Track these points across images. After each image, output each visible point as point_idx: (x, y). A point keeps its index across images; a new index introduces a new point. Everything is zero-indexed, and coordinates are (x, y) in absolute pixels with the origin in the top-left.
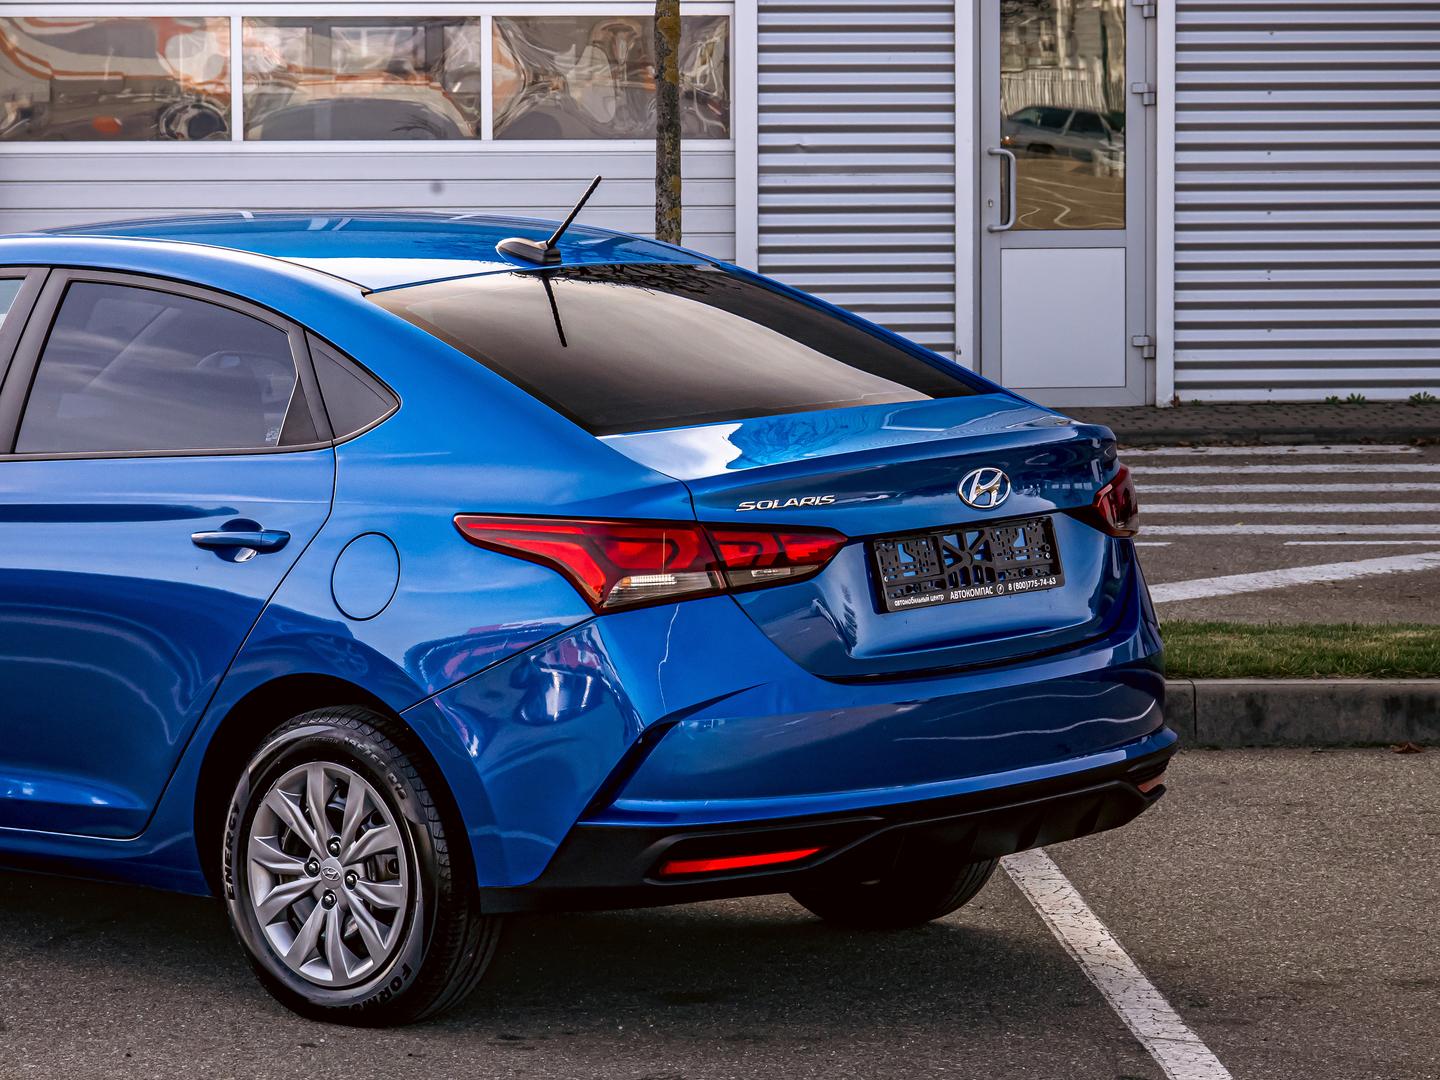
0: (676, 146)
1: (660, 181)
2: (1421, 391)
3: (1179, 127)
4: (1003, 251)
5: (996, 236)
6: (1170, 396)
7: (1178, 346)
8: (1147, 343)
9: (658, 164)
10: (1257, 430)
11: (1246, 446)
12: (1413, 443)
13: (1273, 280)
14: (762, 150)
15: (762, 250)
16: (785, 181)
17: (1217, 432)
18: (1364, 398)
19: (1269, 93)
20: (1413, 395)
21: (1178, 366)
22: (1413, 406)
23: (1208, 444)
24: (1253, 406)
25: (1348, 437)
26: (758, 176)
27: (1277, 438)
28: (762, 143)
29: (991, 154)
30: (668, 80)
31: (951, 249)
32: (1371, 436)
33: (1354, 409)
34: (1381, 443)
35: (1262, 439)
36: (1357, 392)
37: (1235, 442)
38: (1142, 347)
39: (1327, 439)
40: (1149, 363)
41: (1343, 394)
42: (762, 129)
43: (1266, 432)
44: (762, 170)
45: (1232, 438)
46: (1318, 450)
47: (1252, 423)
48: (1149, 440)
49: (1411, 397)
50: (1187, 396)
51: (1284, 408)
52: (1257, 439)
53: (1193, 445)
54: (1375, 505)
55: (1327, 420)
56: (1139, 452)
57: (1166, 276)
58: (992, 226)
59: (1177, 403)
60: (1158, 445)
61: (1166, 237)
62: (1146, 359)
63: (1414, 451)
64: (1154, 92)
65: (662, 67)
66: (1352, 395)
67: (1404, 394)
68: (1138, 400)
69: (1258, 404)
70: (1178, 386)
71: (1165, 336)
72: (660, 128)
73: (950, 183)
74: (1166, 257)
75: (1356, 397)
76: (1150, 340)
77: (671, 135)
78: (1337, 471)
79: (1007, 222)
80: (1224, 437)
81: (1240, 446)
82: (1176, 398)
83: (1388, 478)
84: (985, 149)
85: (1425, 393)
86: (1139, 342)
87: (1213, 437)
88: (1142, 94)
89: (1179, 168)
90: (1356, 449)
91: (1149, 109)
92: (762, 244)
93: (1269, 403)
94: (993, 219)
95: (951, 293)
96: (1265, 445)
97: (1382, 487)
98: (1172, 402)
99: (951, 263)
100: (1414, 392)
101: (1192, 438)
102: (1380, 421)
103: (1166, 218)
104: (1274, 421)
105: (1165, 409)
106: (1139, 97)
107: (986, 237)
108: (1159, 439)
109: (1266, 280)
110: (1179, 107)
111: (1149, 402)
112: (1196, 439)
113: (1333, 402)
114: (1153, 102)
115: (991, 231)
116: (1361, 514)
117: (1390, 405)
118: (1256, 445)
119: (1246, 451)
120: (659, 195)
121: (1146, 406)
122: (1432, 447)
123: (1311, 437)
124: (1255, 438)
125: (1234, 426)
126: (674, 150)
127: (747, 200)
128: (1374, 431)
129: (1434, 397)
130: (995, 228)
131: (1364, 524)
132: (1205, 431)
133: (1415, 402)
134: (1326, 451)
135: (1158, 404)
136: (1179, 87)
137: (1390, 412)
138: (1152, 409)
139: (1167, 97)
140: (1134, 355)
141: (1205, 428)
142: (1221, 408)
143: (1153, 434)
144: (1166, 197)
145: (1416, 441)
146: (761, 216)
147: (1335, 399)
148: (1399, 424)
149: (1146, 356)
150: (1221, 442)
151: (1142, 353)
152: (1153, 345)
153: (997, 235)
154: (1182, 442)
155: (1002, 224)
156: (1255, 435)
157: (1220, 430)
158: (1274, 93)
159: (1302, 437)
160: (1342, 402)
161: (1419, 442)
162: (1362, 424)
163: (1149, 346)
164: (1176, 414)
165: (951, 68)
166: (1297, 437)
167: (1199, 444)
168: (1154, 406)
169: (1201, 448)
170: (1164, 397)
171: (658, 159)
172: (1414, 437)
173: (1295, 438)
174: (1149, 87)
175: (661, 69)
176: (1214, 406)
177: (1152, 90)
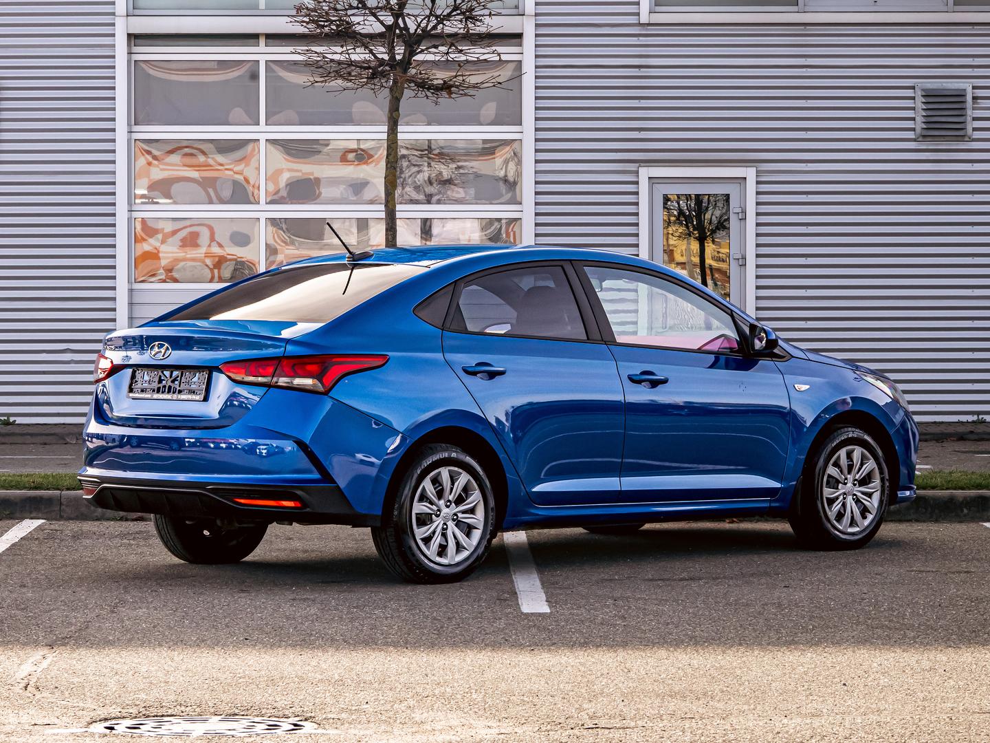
3: (758, 277)
19: (806, 259)
88: (738, 259)
89: (758, 298)
91: (742, 267)
106: (737, 261)
110: (758, 266)
114: (744, 264)
136: (758, 256)
139: (751, 261)
158: (809, 259)
165: (637, 235)
174: (742, 256)
177: (744, 257)
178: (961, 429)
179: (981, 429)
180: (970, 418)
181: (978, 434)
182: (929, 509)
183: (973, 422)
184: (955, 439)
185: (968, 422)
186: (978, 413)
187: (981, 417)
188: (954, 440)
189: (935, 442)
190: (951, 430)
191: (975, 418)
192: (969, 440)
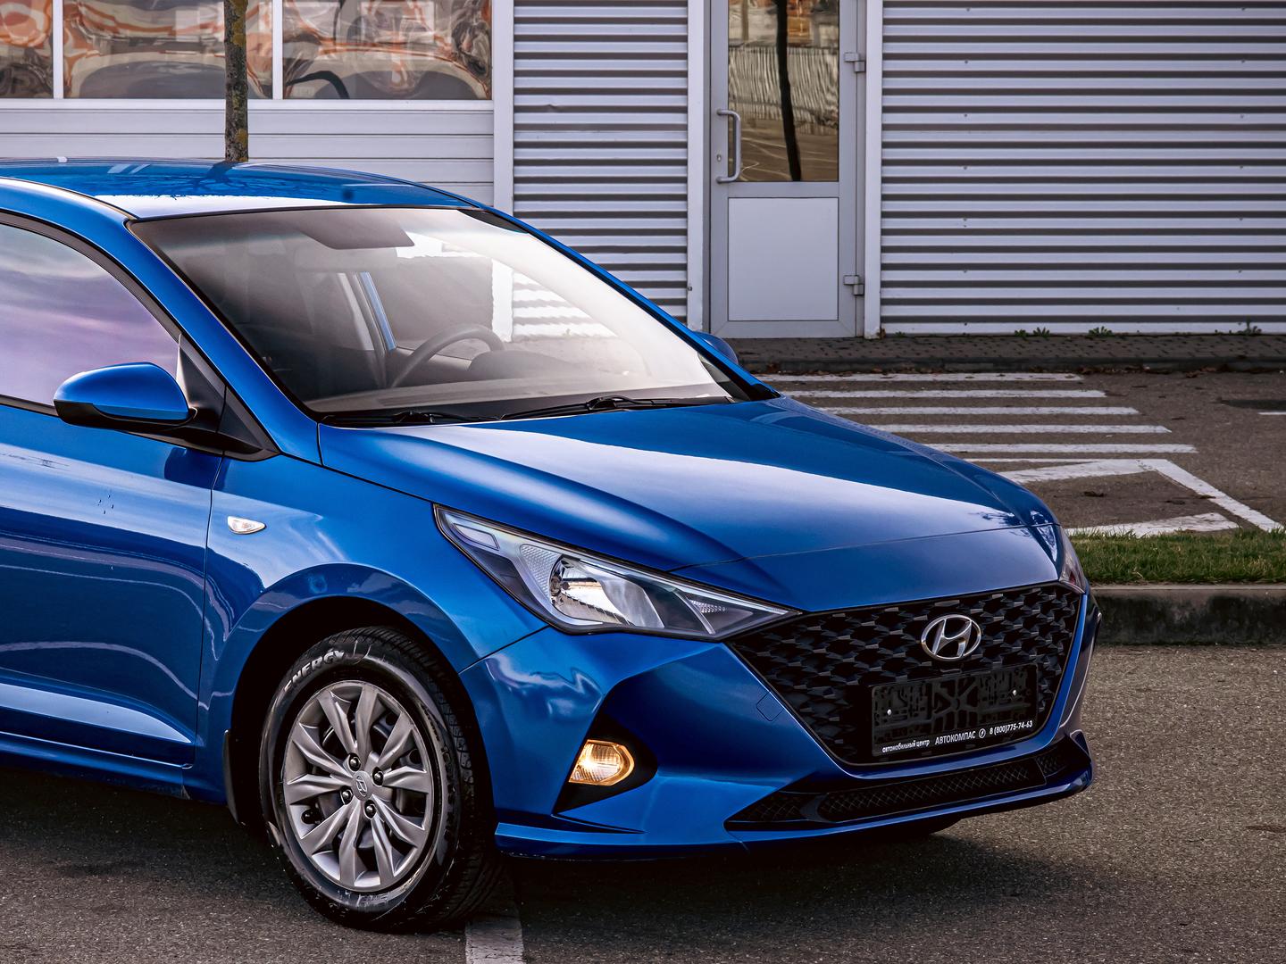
0: (243, 103)
1: (228, 134)
2: (1100, 325)
3: (886, 92)
4: (730, 200)
5: (723, 187)
6: (877, 329)
7: (884, 284)
8: (857, 282)
9: (227, 118)
10: (942, 359)
11: (932, 373)
12: (1079, 372)
13: (968, 227)
14: (517, 109)
15: (517, 198)
16: (538, 137)
17: (907, 360)
18: (1048, 332)
19: (966, 62)
20: (1092, 329)
21: (884, 302)
22: (1091, 339)
23: (899, 371)
24: (949, 338)
25: (1023, 367)
26: (514, 133)
27: (960, 366)
28: (518, 104)
29: (720, 114)
30: (235, 43)
31: (684, 198)
32: (1044, 365)
33: (1038, 341)
34: (1052, 372)
35: (947, 367)
36: (1042, 326)
37: (923, 369)
38: (852, 285)
39: (1005, 368)
40: (859, 299)
41: (1030, 328)
42: (517, 91)
43: (951, 361)
44: (517, 127)
45: (921, 366)
46: (993, 377)
47: (941, 353)
48: (847, 367)
49: (1091, 331)
50: (891, 329)
51: (976, 340)
52: (943, 366)
53: (884, 372)
54: (1011, 426)
55: (1006, 351)
56: (835, 378)
57: (873, 223)
58: (719, 177)
59: (883, 335)
60: (854, 372)
61: (873, 189)
62: (856, 295)
63: (1077, 378)
64: (863, 60)
65: (230, 32)
66: (1038, 329)
67: (1084, 328)
68: (850, 332)
69: (955, 336)
70: (884, 320)
71: (873, 276)
72: (229, 87)
73: (683, 140)
74: (873, 206)
75: (1042, 331)
76: (859, 280)
77: (238, 93)
78: (999, 396)
79: (733, 175)
80: (913, 365)
81: (926, 373)
82: (882, 330)
83: (1040, 402)
84: (714, 110)
85: (1103, 328)
86: (850, 281)
87: (903, 365)
88: (853, 62)
89: (885, 127)
90: (1026, 377)
91: (859, 75)
92: (517, 193)
93: (964, 335)
94: (721, 172)
95: (683, 237)
96: (949, 372)
97: (1028, 411)
98: (878, 334)
99: (684, 210)
100: (1093, 326)
101: (885, 366)
102: (1053, 353)
103: (874, 172)
104: (961, 351)
105: (871, 340)
106: (850, 65)
107: (715, 187)
108: (856, 366)
109: (962, 227)
110: (886, 74)
111: (859, 333)
112: (887, 367)
113: (1022, 335)
114: (863, 70)
115: (720, 183)
116: (994, 434)
117: (1069, 338)
118: (940, 372)
119: (929, 378)
120: (228, 146)
121: (856, 337)
122: (1095, 376)
123: (990, 366)
124: (941, 366)
125: (924, 355)
126: (240, 105)
127: (504, 153)
128: (1046, 361)
129: (1110, 331)
130: (723, 180)
131: (989, 443)
132: (898, 360)
133: (1093, 335)
134: (1000, 379)
135: (866, 336)
136: (886, 57)
137: (1068, 344)
138: (859, 340)
139: (875, 65)
140: (846, 292)
141: (898, 357)
142: (921, 340)
143: (850, 362)
144: (874, 154)
145: (1082, 370)
146: (517, 168)
147: (1023, 332)
148: (1070, 355)
149: (856, 293)
150: (911, 369)
151: (853, 290)
152: (862, 283)
153: (725, 185)
154: (875, 370)
155: (729, 176)
156: (940, 364)
157: (910, 359)
158: (970, 62)
159: (982, 366)
160: (1028, 335)
161: (1085, 370)
162: (1038, 354)
163: (859, 284)
164: (879, 345)
165: (684, 39)
166: (977, 365)
167: (890, 371)
168: (863, 337)
169: (890, 375)
170: (871, 329)
171: (227, 114)
172: (1082, 366)
173: (976, 367)
174: (860, 55)
175: (229, 34)
176: (915, 338)
177: (863, 59)
178: (1224, 351)
179: (1255, 351)
180: (1235, 328)
181: (1251, 360)
182: (1247, 622)
183: (1240, 334)
184: (1214, 369)
185: (1231, 334)
186: (1249, 319)
187: (1252, 325)
188: (1212, 372)
189: (1181, 375)
190: (1206, 353)
191: (1243, 327)
192: (1239, 371)
